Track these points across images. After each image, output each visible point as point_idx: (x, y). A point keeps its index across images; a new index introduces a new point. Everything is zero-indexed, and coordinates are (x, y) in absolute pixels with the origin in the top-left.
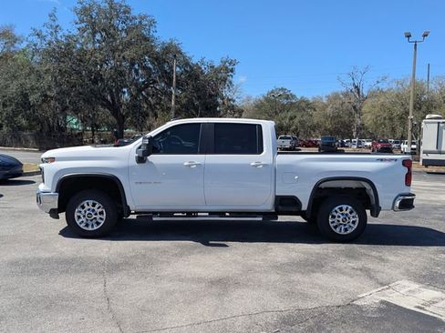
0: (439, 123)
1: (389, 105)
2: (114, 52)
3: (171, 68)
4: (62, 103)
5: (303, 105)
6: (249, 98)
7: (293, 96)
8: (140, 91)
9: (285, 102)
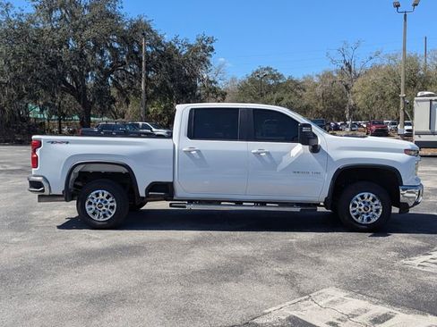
0: (431, 101)
1: (381, 83)
2: (75, 31)
3: (140, 47)
4: (18, 90)
5: (291, 85)
6: (233, 80)
7: (280, 76)
8: (107, 74)
9: (272, 82)
